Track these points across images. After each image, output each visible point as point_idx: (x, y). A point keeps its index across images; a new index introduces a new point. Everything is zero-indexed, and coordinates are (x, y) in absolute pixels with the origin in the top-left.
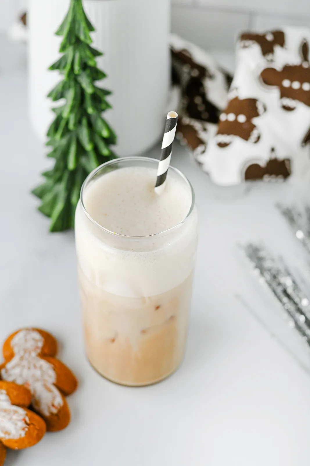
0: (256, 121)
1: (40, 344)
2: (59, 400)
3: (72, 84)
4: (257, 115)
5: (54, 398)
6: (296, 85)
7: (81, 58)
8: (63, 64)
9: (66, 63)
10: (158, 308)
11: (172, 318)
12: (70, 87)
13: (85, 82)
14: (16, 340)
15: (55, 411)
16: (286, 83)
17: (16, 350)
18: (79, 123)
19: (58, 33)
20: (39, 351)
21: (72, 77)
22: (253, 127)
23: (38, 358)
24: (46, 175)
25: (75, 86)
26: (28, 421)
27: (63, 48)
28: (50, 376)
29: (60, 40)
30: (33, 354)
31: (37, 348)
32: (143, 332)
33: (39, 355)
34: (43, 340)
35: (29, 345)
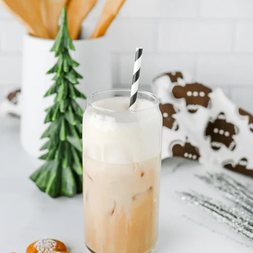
0: (174, 116)
1: (55, 244)
3: (62, 81)
4: (175, 113)
6: (195, 94)
7: (68, 63)
8: (56, 69)
9: (58, 69)
10: (142, 175)
11: (151, 188)
12: (60, 84)
13: (71, 78)
16: (189, 94)
17: (38, 249)
18: (67, 109)
19: (52, 50)
20: (54, 248)
21: (63, 74)
22: (173, 120)
23: (55, 251)
24: (42, 158)
25: (64, 83)
27: (57, 55)
29: (53, 54)
30: (51, 249)
31: (53, 246)
32: (134, 198)
33: (55, 250)
34: (55, 242)
35: (47, 245)
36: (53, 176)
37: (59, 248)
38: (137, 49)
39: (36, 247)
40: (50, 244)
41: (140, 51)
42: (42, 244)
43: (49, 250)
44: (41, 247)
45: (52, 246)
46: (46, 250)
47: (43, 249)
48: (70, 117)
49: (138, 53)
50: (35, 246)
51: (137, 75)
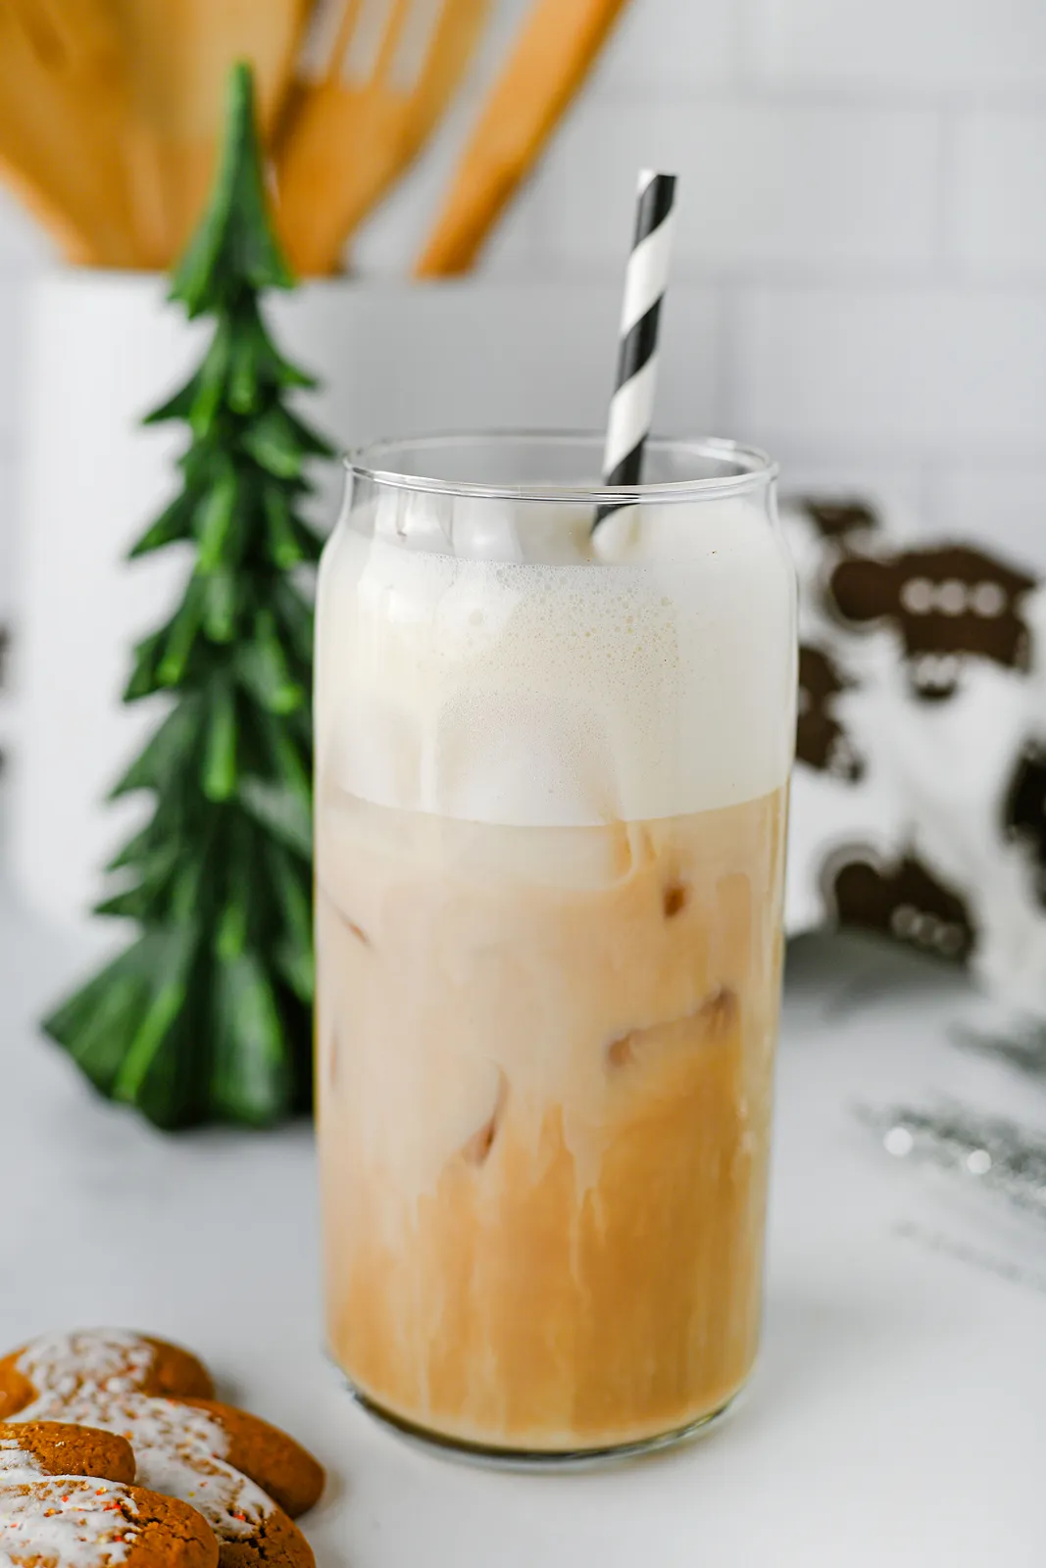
0: (840, 707)
1: (142, 1358)
2: (252, 1497)
3: (223, 469)
4: (840, 687)
5: (234, 1494)
6: (952, 598)
10: (674, 902)
11: (724, 1000)
14: (33, 1355)
15: (247, 1530)
16: (918, 596)
17: (38, 1380)
18: (244, 626)
20: (138, 1376)
21: (230, 425)
22: (832, 729)
23: (140, 1396)
25: (236, 477)
26: (135, 1512)
28: (202, 1437)
30: (115, 1385)
31: (131, 1368)
32: (618, 1053)
33: (139, 1388)
34: (149, 1347)
35: (93, 1360)
36: (166, 1002)
37: (167, 1378)
38: (646, 178)
39: (31, 1368)
40: (115, 1356)
41: (664, 190)
42: (64, 1351)
43: (102, 1386)
44: (60, 1370)
45: (120, 1365)
46: (89, 1388)
47: (66, 1385)
48: (265, 671)
49: (649, 203)
50: (21, 1366)
51: (645, 336)
